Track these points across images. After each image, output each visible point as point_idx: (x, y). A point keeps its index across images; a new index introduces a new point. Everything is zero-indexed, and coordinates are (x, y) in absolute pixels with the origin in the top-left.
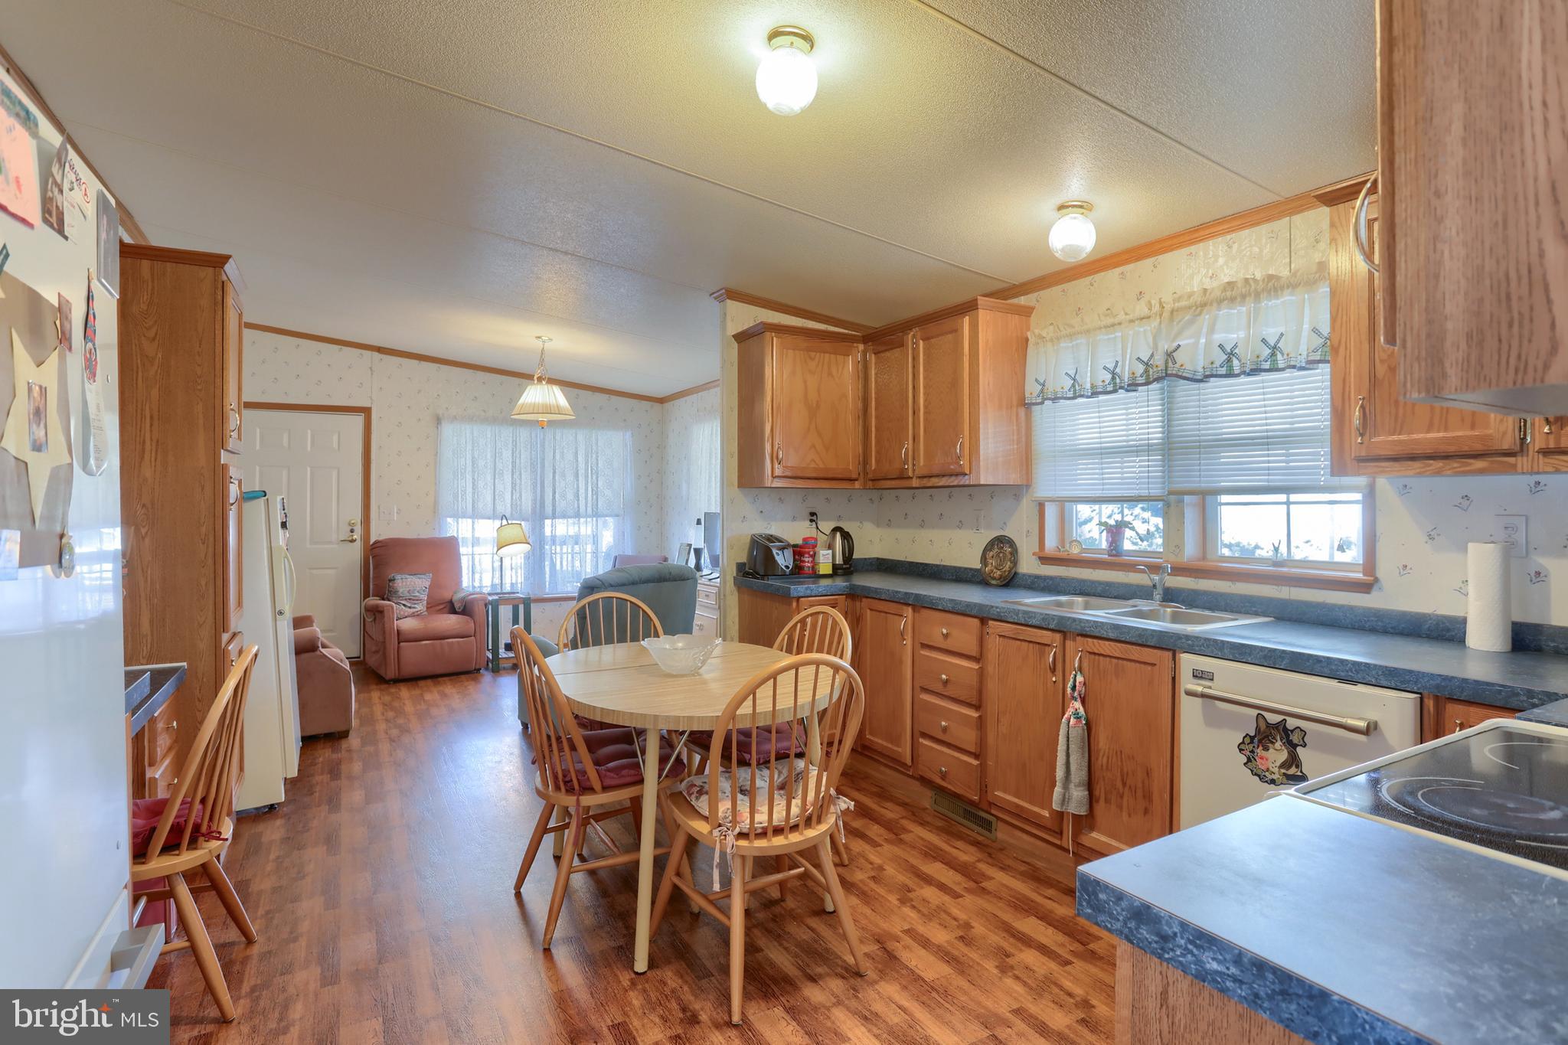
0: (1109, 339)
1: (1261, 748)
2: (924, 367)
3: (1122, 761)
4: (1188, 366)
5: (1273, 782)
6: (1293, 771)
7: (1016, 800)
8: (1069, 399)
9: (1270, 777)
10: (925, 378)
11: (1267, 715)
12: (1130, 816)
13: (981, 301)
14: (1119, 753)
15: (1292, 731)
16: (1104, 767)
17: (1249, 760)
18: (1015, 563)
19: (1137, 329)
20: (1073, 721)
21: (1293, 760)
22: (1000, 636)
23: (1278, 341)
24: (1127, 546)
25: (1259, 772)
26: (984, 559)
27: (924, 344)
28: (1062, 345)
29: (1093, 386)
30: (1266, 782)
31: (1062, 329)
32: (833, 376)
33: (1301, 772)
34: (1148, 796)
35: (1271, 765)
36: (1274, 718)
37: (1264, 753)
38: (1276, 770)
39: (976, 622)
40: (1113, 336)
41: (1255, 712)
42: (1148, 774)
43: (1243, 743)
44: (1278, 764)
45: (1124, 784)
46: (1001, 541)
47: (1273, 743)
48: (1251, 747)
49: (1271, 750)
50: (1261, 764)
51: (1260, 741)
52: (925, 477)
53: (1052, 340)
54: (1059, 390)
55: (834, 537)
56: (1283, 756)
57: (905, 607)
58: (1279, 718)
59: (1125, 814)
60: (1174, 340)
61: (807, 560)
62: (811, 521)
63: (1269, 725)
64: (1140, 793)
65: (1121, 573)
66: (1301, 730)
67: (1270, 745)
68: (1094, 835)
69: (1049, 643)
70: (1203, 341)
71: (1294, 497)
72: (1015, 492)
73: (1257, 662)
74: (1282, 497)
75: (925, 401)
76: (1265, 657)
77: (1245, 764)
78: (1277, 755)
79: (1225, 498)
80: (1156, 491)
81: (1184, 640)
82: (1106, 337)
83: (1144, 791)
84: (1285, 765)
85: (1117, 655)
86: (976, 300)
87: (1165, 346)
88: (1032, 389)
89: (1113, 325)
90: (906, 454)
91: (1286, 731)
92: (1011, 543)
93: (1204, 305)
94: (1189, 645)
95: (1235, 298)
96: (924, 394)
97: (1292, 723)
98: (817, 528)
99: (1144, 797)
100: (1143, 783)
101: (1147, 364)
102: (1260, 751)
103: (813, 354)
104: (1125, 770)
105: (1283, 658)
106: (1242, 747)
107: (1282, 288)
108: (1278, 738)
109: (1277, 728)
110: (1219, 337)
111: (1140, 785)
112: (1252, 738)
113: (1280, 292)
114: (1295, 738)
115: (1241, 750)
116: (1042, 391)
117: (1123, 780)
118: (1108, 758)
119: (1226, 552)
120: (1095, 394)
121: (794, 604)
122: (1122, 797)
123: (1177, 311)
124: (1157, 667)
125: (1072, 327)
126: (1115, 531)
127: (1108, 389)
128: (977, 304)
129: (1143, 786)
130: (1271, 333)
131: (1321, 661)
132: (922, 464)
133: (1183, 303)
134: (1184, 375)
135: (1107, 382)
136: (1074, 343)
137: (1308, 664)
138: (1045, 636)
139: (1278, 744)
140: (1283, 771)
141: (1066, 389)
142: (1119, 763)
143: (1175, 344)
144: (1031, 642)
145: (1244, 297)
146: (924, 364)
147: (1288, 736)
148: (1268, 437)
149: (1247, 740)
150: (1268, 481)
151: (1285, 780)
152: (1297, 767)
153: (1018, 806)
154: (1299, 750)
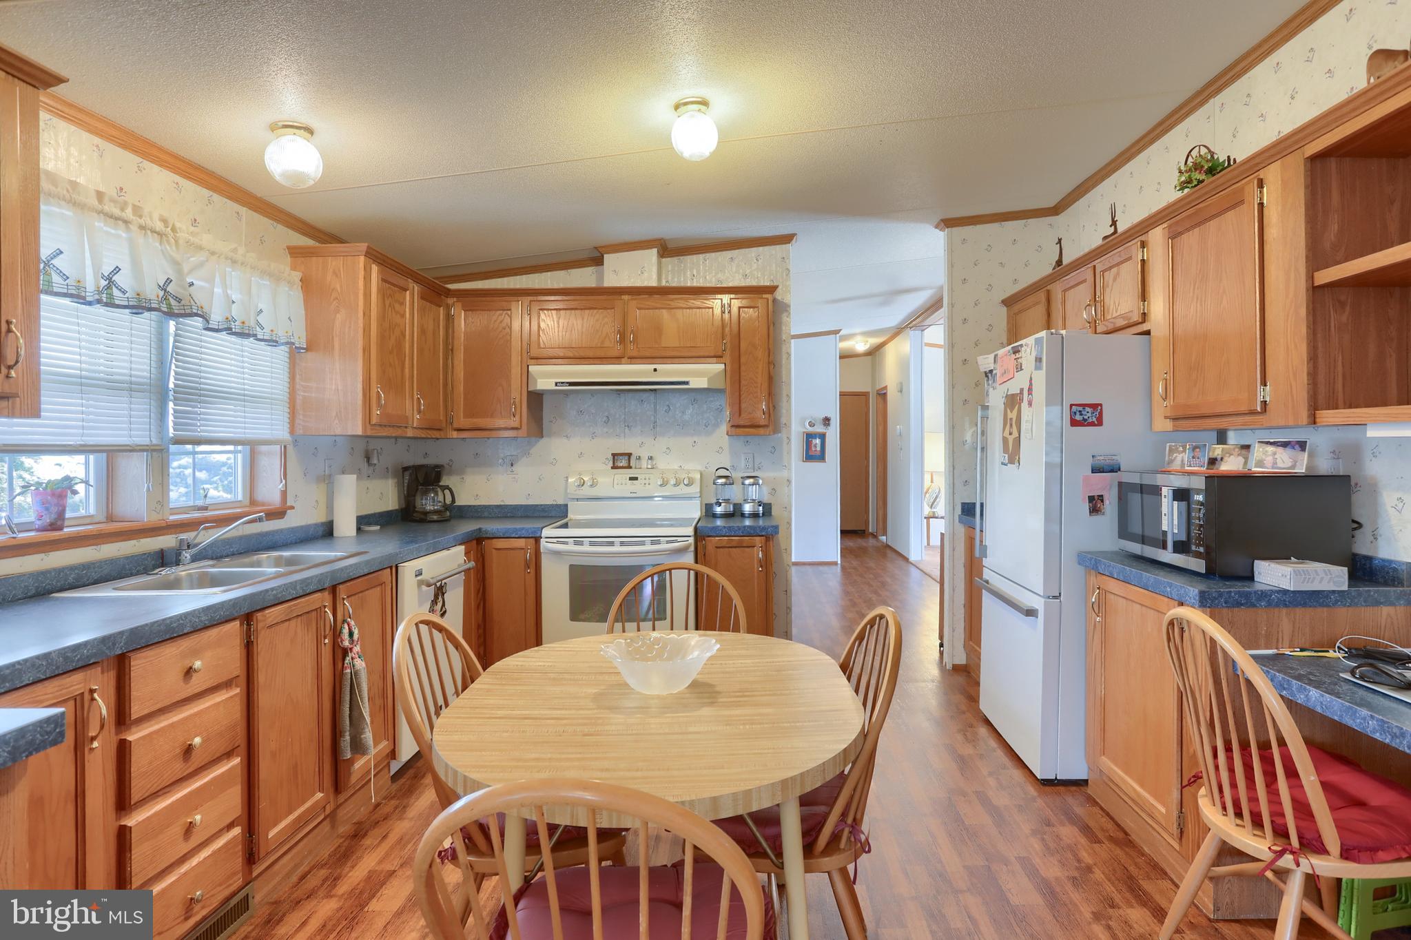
15: (443, 586)
21: (444, 603)
47: (439, 599)
56: (441, 603)
63: (438, 589)
66: (446, 584)
84: (442, 608)
108: (440, 594)
147: (442, 591)
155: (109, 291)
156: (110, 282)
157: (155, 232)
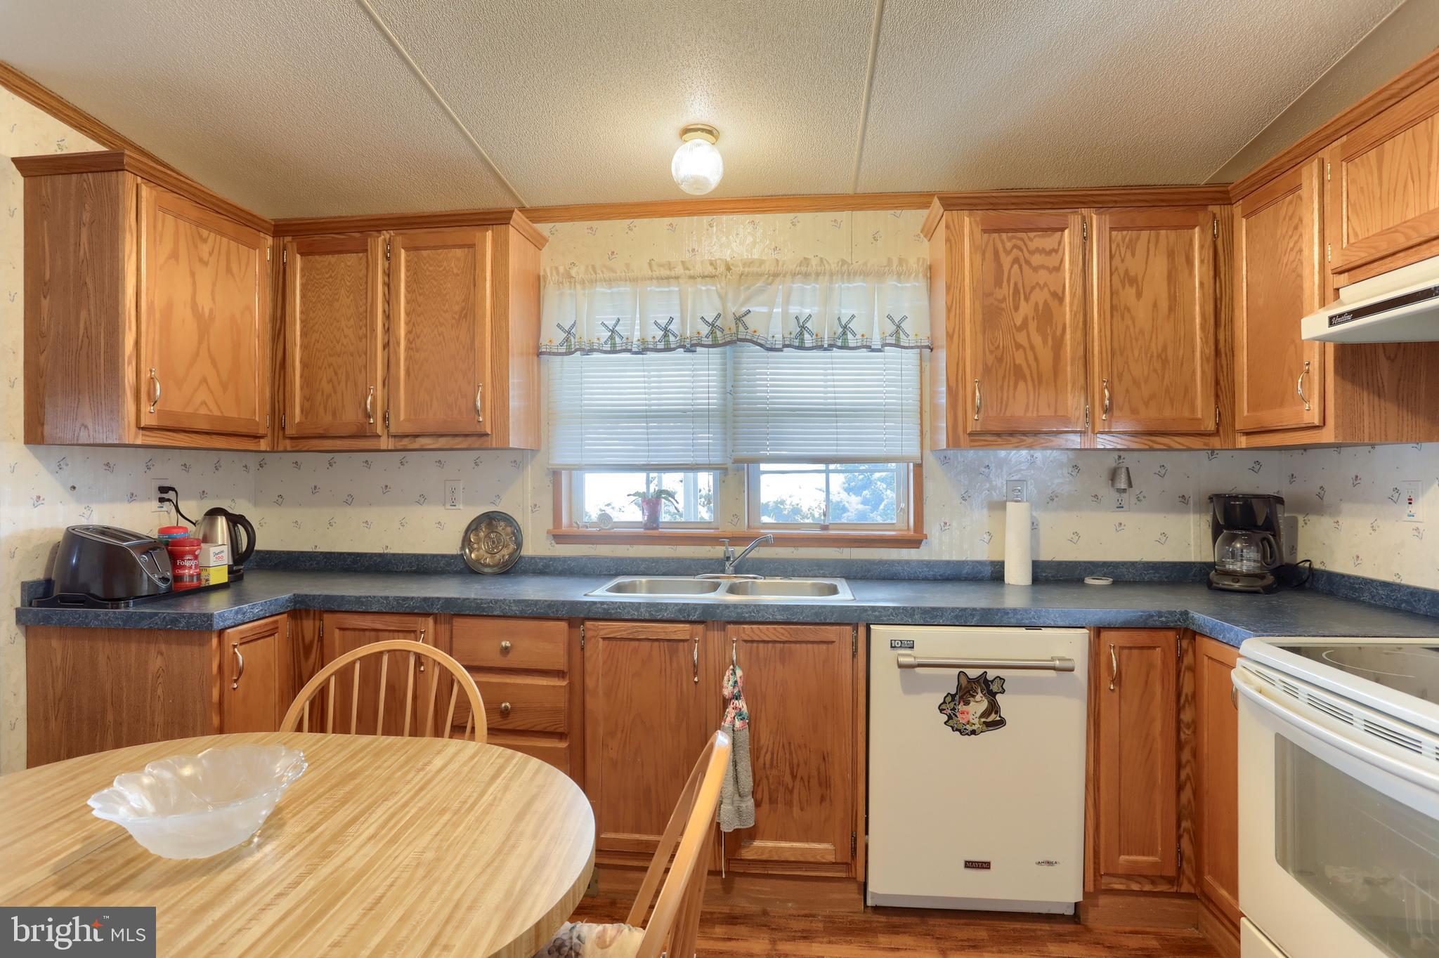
0: (661, 292)
1: (962, 704)
2: (407, 287)
3: (791, 753)
4: (762, 333)
5: (973, 732)
6: (993, 717)
7: (637, 836)
8: (606, 352)
9: (969, 728)
10: (408, 302)
11: (968, 671)
12: (802, 809)
13: (517, 217)
14: (787, 746)
15: (992, 681)
16: (768, 765)
17: (950, 718)
18: (519, 545)
19: (699, 286)
20: (738, 724)
21: (993, 707)
22: (604, 639)
23: (849, 321)
24: (664, 518)
25: (960, 727)
26: (466, 541)
27: (407, 256)
28: (598, 289)
29: (643, 341)
30: (967, 734)
31: (599, 271)
32: (233, 275)
33: (1000, 716)
34: (825, 783)
35: (971, 717)
36: (973, 673)
37: (965, 708)
38: (976, 721)
39: (563, 625)
40: (667, 289)
41: (957, 671)
42: (824, 759)
43: (944, 702)
44: (978, 715)
45: (794, 777)
46: (489, 520)
47: (974, 696)
48: (952, 705)
49: (972, 704)
50: (961, 719)
51: (961, 698)
52: (407, 436)
53: (583, 282)
54: (596, 341)
55: (212, 525)
56: (984, 705)
57: (420, 620)
58: (980, 671)
59: (796, 810)
60: (743, 304)
61: (187, 564)
62: (161, 500)
63: (970, 680)
64: (814, 782)
65: (667, 547)
66: (1001, 679)
67: (971, 699)
68: (757, 843)
69: (688, 637)
70: (778, 310)
71: (832, 467)
72: (521, 458)
73: (948, 623)
74: (822, 467)
75: (409, 332)
76: (956, 617)
77: (945, 723)
78: (978, 705)
79: (763, 467)
80: (716, 459)
81: (870, 612)
82: (658, 290)
83: (819, 779)
84: (985, 714)
85: (784, 639)
86: (513, 211)
87: (733, 308)
88: (552, 336)
89: (668, 278)
90: (374, 403)
91: (987, 682)
92: (508, 519)
93: (776, 275)
94: (876, 616)
95: (810, 275)
96: (407, 324)
97: (992, 674)
98: (178, 511)
99: (820, 784)
100: (818, 770)
101: (713, 325)
102: (961, 707)
103: (205, 233)
104: (795, 761)
105: (973, 616)
106: (943, 707)
107: (855, 274)
108: (979, 691)
109: (978, 682)
110: (794, 310)
111: (814, 773)
112: (953, 696)
113: (852, 277)
114: (994, 688)
115: (941, 710)
116: (567, 340)
117: (792, 773)
118: (772, 754)
119: (765, 519)
120: (643, 351)
121: (215, 641)
122: (791, 792)
123: (747, 276)
124: (836, 644)
125: (613, 270)
126: (652, 502)
127: (659, 347)
128: (510, 218)
129: (819, 773)
130: (846, 314)
131: (1008, 613)
132: (402, 418)
133: (754, 269)
134: (759, 341)
135: (657, 339)
136: (615, 290)
137: (997, 617)
138: (681, 630)
139: (979, 696)
140: (983, 720)
141: (602, 341)
142: (788, 756)
143: (744, 309)
144: (657, 640)
145: (818, 274)
146: (407, 282)
147: (988, 687)
148: (836, 410)
149: (949, 699)
150: (837, 451)
151: (985, 728)
152: (996, 713)
153: (639, 842)
154: (998, 697)
155: (667, 339)
156: (666, 331)
157: (707, 277)
